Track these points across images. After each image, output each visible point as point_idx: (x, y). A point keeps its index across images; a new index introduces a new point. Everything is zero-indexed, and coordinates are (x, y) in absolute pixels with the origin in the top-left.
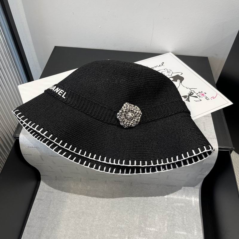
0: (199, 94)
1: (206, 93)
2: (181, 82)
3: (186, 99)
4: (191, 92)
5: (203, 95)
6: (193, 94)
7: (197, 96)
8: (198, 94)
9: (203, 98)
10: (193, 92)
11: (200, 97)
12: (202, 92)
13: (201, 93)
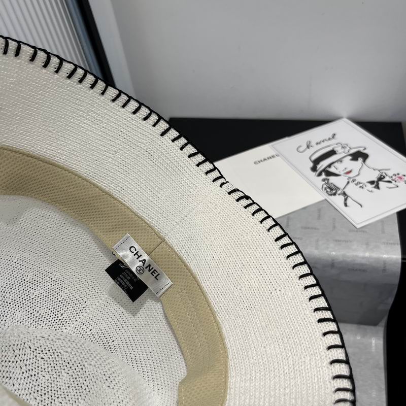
0: (394, 177)
1: (404, 176)
2: (364, 161)
3: (374, 186)
4: (381, 175)
5: (400, 178)
6: (384, 177)
7: (390, 180)
8: (392, 177)
9: (401, 184)
10: (384, 174)
11: (396, 181)
12: (398, 174)
13: (397, 176)
